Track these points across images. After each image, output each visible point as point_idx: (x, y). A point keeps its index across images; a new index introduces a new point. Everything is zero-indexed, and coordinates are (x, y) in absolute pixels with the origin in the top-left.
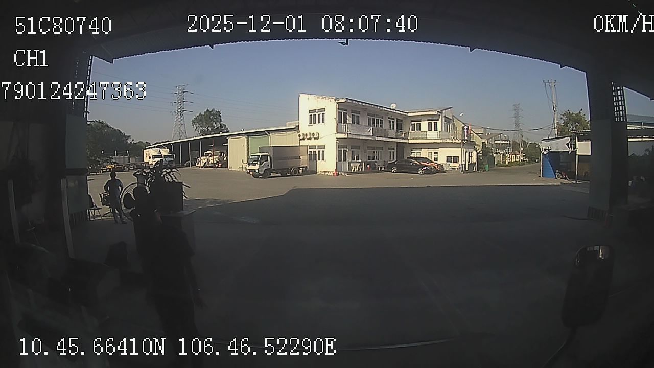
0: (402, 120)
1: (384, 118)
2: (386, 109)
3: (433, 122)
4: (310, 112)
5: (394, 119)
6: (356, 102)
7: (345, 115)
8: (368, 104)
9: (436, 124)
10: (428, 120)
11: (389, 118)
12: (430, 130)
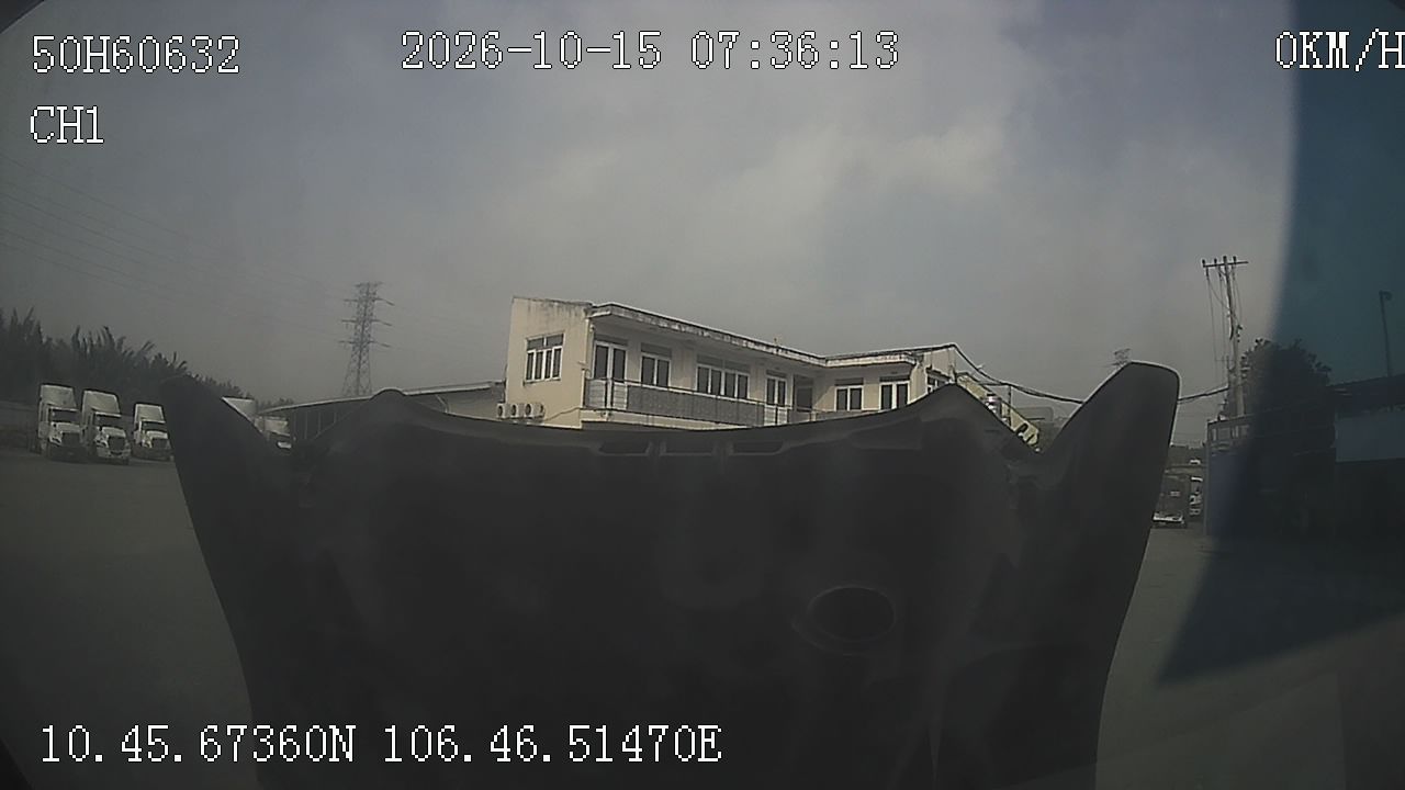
0: (811, 382)
1: (753, 369)
2: (751, 345)
3: (894, 384)
4: (531, 344)
5: (782, 375)
6: (649, 320)
7: (620, 356)
8: (690, 325)
9: (902, 389)
10: (882, 380)
11: (769, 373)
12: (886, 407)
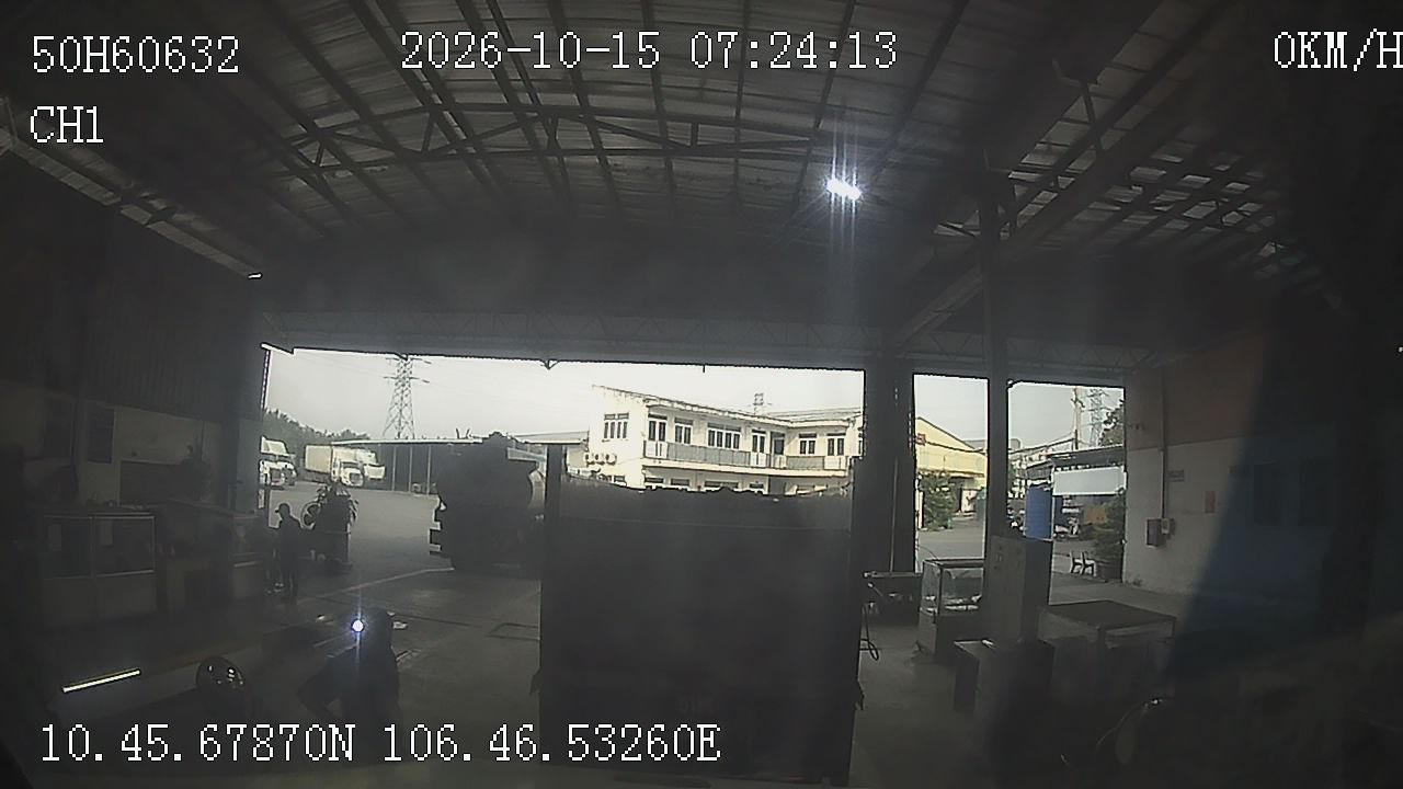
0: (783, 435)
1: (743, 430)
2: (741, 417)
3: (836, 438)
4: (606, 417)
5: (764, 433)
6: (680, 405)
7: (663, 425)
8: (705, 407)
9: (841, 442)
10: (829, 435)
11: (754, 431)
12: (831, 453)
